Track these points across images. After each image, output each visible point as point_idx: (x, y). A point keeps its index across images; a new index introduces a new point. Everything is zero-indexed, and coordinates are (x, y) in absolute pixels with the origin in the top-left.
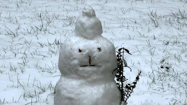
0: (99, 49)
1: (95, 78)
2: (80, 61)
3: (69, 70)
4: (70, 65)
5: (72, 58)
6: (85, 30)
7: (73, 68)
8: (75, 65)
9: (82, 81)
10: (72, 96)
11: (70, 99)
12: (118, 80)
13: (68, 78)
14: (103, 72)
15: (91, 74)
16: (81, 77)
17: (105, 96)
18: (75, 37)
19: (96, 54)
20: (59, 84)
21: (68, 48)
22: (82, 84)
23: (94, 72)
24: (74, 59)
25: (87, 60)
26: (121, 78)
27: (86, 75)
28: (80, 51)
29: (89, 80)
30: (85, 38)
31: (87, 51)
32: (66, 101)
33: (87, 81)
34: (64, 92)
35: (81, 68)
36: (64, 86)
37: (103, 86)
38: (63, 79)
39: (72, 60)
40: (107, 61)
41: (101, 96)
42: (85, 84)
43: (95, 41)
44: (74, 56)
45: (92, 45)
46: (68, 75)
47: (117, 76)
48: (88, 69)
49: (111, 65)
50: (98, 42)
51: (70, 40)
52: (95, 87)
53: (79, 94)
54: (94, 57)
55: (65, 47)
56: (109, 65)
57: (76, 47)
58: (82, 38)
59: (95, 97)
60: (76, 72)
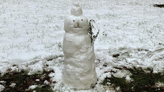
0: (82, 20)
1: (80, 32)
2: (74, 25)
3: (69, 29)
4: (70, 27)
5: (70, 24)
6: (75, 12)
7: (71, 29)
8: (72, 27)
9: (75, 34)
10: (71, 40)
11: (70, 42)
12: (90, 34)
13: (69, 33)
14: (84, 30)
15: (79, 31)
16: (74, 32)
17: (85, 40)
18: (71, 16)
19: (81, 22)
20: (65, 36)
21: (69, 20)
22: (75, 35)
23: (80, 30)
24: (71, 24)
25: (77, 25)
26: (91, 33)
27: (77, 31)
28: (74, 21)
29: (78, 33)
30: (75, 15)
31: (77, 21)
32: (69, 43)
33: (77, 34)
34: (67, 39)
35: (74, 29)
36: (67, 37)
37: (84, 36)
38: (67, 34)
39: (70, 25)
40: (85, 25)
41: (83, 40)
42: (76, 35)
43: (80, 17)
44: (71, 23)
45: (79, 18)
46: (69, 32)
47: (89, 32)
48: (77, 28)
49: (87, 27)
50: (81, 17)
51: (69, 17)
52: (81, 37)
53: (74, 40)
54: (80, 23)
55: (67, 20)
56: (86, 27)
57: (72, 19)
58: (74, 16)
59: (81, 40)
60: (72, 30)
